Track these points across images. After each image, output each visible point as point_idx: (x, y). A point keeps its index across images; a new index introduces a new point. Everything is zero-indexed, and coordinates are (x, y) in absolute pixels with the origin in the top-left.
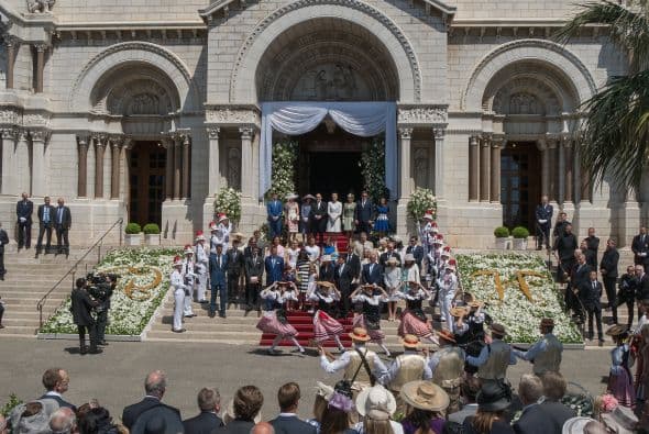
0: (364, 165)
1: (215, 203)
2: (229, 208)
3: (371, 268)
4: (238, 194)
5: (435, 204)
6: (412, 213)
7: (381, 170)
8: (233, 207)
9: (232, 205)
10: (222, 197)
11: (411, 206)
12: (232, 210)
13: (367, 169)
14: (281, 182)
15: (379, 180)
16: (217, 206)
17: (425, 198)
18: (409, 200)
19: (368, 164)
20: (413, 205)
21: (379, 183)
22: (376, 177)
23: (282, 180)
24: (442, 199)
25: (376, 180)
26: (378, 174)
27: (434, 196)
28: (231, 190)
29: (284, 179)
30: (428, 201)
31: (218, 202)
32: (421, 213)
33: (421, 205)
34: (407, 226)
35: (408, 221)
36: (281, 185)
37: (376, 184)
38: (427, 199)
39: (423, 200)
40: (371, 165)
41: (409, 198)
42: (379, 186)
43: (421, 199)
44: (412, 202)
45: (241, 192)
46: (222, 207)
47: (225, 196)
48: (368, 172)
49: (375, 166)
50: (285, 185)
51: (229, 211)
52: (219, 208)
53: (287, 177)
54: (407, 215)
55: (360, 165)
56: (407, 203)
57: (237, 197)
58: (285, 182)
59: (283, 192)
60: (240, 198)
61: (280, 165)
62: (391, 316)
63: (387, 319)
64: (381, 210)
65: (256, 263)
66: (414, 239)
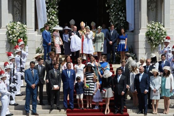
0: (109, 6)
1: (8, 32)
2: (19, 36)
3: (140, 77)
4: (25, 26)
5: (165, 33)
6: (150, 39)
7: (123, 8)
8: (21, 35)
9: (20, 33)
11: (149, 35)
12: (21, 38)
13: (112, 9)
14: (51, 18)
15: (121, 16)
16: (9, 35)
17: (159, 29)
18: (147, 30)
19: (113, 5)
20: (151, 34)
21: (121, 18)
22: (118, 14)
23: (51, 16)
24: (170, 29)
25: (119, 16)
26: (120, 12)
27: (164, 27)
28: (19, 23)
29: (53, 16)
30: (161, 31)
31: (10, 32)
32: (156, 39)
33: (157, 33)
34: (146, 49)
35: (146, 44)
36: (50, 19)
37: (119, 19)
38: (160, 29)
39: (158, 30)
40: (114, 6)
41: (147, 29)
42: (121, 20)
43: (156, 29)
44: (149, 32)
45: (26, 24)
46: (14, 35)
47: (15, 27)
48: (112, 10)
49: (118, 6)
50: (53, 20)
51: (19, 38)
52: (11, 36)
53: (54, 14)
54: (146, 41)
55: (106, 6)
56: (145, 32)
57: (24, 28)
58: (53, 17)
59: (52, 24)
60: (26, 28)
61: (50, 5)
62: (154, 110)
63: (152, 113)
64: (121, 37)
65: (57, 75)
66: (164, 56)
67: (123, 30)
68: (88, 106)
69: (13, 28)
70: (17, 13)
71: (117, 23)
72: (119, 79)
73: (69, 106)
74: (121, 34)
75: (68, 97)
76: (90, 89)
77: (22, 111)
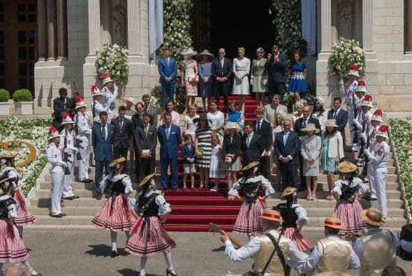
0: (275, 12)
1: (97, 62)
2: (114, 68)
4: (124, 51)
5: (363, 58)
6: (335, 69)
7: (297, 18)
8: (118, 67)
9: (117, 64)
10: (106, 56)
11: (333, 62)
12: (117, 71)
13: (280, 17)
14: (175, 36)
15: (294, 30)
16: (99, 66)
17: (350, 51)
18: (330, 54)
19: (281, 11)
20: (336, 60)
21: (294, 33)
22: (290, 26)
23: (176, 33)
24: (372, 51)
25: (291, 30)
26: (293, 23)
27: (362, 48)
28: (116, 46)
29: (179, 32)
30: (354, 55)
31: (100, 61)
32: (345, 69)
33: (346, 60)
34: (329, 86)
35: (329, 79)
36: (175, 38)
37: (290, 35)
38: (353, 52)
39: (348, 53)
40: (283, 12)
41: (331, 52)
42: (294, 37)
43: (345, 52)
44: (334, 56)
45: (127, 48)
46: (105, 67)
47: (108, 53)
48: (280, 20)
49: (289, 13)
50: (180, 39)
51: (113, 72)
52: (102, 68)
53: (182, 29)
54: (329, 73)
55: (270, 12)
56: (328, 57)
57: (123, 55)
58: (180, 35)
59: (178, 47)
60: (126, 55)
61: (174, 15)
62: (310, 194)
63: (306, 198)
64: (295, 67)
65: (148, 133)
66: (338, 101)
67: (297, 55)
68: (202, 186)
69: (105, 55)
70: (118, 29)
71: (287, 41)
72: (249, 140)
73: (170, 185)
74: (294, 62)
75: (169, 170)
76: (204, 157)
77: (91, 192)
